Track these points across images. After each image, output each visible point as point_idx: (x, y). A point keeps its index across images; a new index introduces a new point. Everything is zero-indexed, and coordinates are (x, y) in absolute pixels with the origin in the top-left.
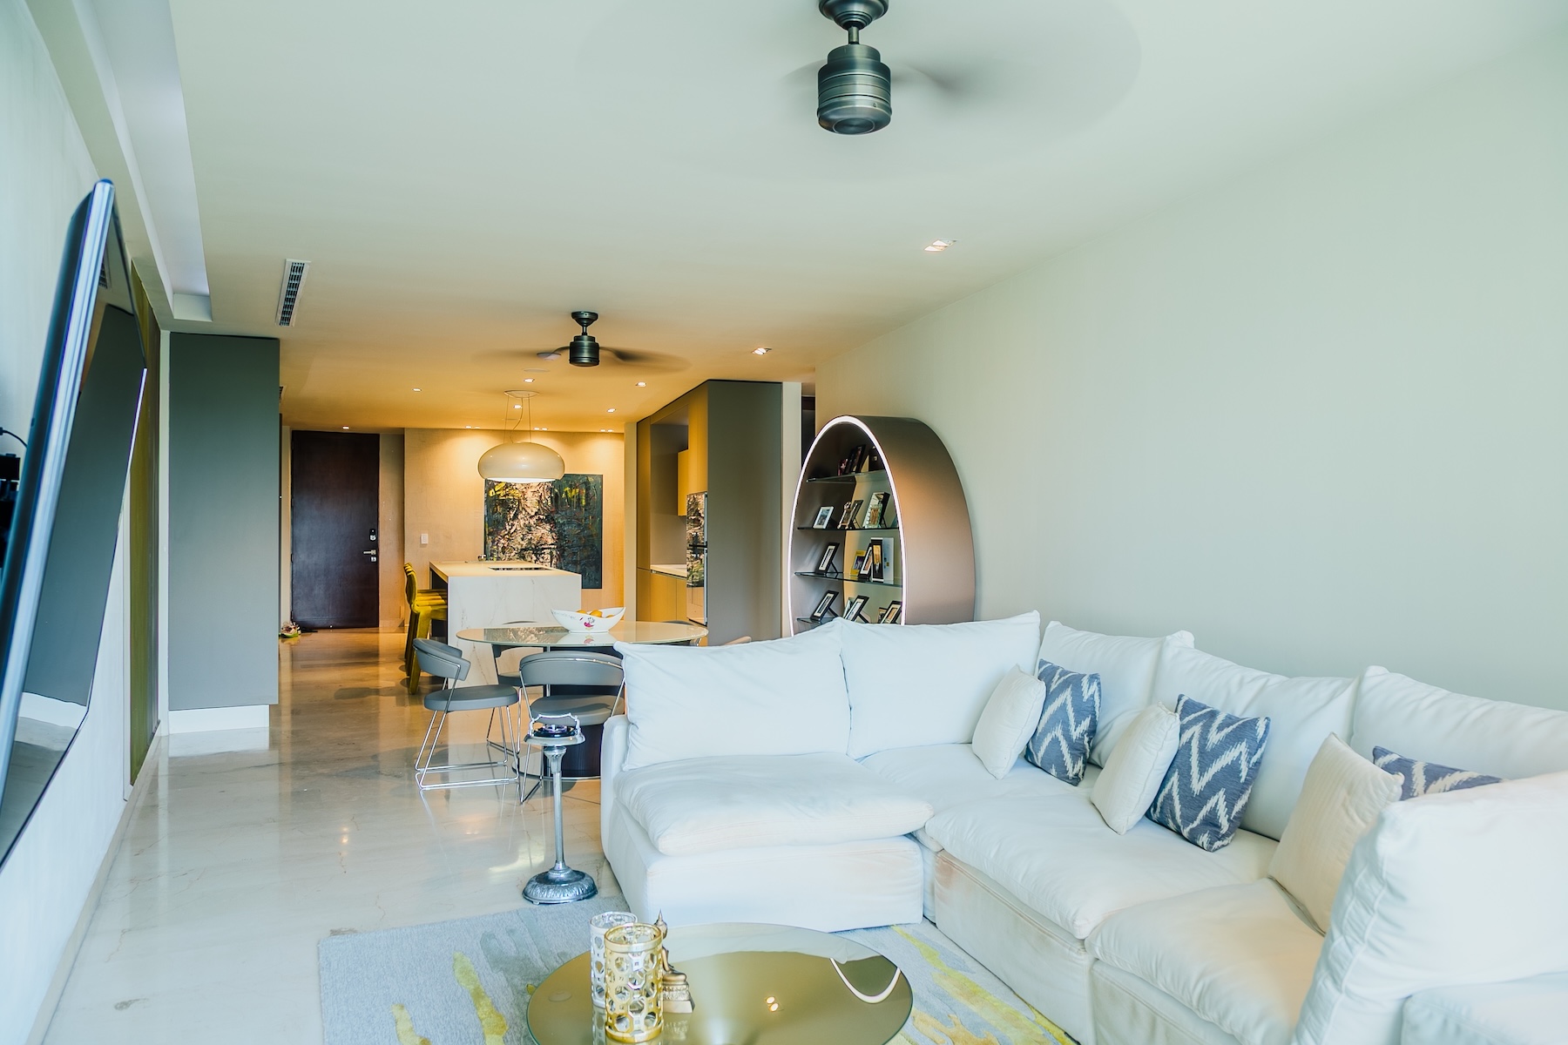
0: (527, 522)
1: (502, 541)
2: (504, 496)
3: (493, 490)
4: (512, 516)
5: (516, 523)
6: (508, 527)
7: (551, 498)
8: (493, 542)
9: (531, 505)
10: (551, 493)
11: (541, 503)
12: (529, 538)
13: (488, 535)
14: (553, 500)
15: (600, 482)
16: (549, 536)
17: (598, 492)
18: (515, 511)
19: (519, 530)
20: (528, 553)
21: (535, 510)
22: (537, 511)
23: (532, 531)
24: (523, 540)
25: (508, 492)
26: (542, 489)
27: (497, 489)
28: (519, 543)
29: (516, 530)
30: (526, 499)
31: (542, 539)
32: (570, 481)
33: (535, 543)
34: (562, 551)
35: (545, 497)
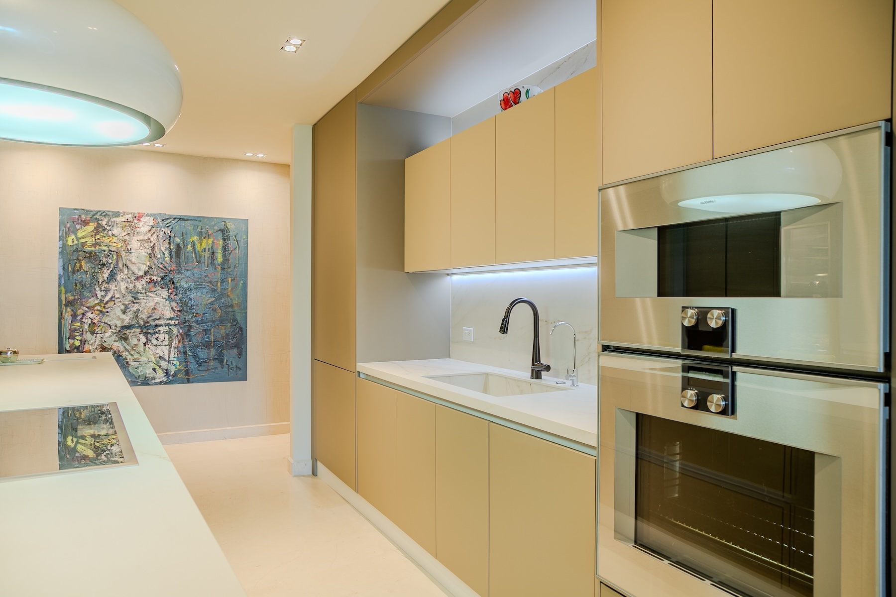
0: (131, 286)
1: (89, 315)
2: (94, 245)
3: (73, 237)
4: (106, 276)
5: (112, 286)
6: (100, 294)
7: (170, 251)
8: (74, 316)
9: (139, 260)
10: (170, 243)
11: (153, 258)
12: (135, 309)
13: (66, 305)
14: (173, 254)
15: (243, 230)
16: (166, 306)
17: (241, 244)
18: (110, 269)
19: (118, 298)
20: (133, 332)
21: (144, 268)
22: (147, 269)
23: (139, 299)
24: (124, 313)
25: (99, 241)
26: (155, 236)
27: (80, 234)
28: (118, 317)
29: (112, 297)
30: (129, 251)
31: (156, 311)
32: (199, 228)
33: (144, 316)
34: (186, 329)
35: (160, 249)
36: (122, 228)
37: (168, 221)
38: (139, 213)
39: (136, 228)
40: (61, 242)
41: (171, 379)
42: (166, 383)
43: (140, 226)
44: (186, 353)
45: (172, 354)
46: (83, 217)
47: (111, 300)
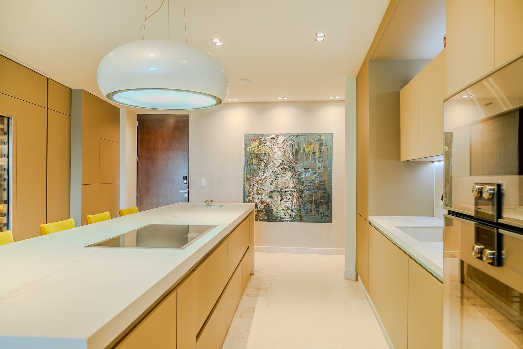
0: (274, 171)
2: (258, 151)
3: (250, 147)
4: (263, 166)
5: (266, 171)
6: (261, 175)
7: (293, 153)
8: (250, 186)
9: (278, 158)
10: (292, 148)
11: (284, 156)
12: (276, 182)
13: (247, 180)
14: (294, 154)
15: (330, 139)
16: (290, 181)
17: (329, 148)
18: (265, 163)
19: (268, 177)
20: (275, 194)
21: (280, 162)
22: (282, 162)
23: (278, 178)
24: (271, 184)
25: (260, 149)
26: (285, 145)
27: (252, 146)
28: (269, 186)
29: (266, 176)
30: (273, 153)
31: (286, 184)
32: (307, 139)
33: (280, 186)
34: (300, 193)
35: (288, 151)
36: (271, 142)
37: (292, 137)
38: (278, 134)
39: (277, 141)
40: (245, 150)
41: (293, 219)
42: (290, 221)
43: (279, 140)
44: (300, 206)
45: (293, 206)
46: (254, 137)
47: (265, 178)
